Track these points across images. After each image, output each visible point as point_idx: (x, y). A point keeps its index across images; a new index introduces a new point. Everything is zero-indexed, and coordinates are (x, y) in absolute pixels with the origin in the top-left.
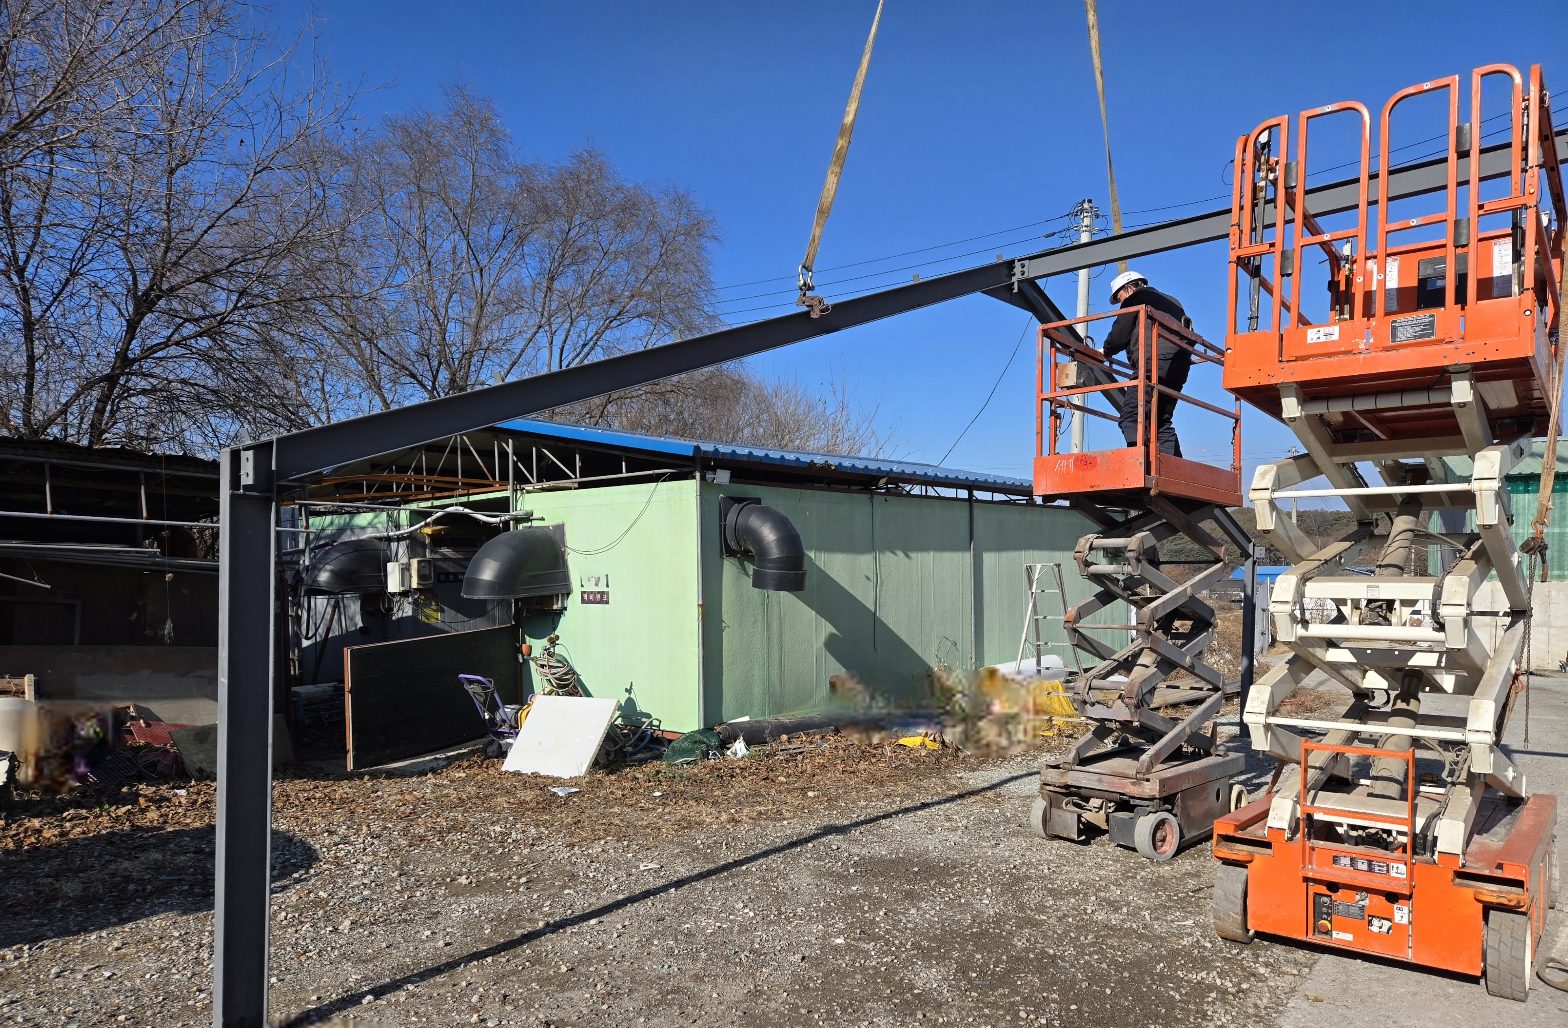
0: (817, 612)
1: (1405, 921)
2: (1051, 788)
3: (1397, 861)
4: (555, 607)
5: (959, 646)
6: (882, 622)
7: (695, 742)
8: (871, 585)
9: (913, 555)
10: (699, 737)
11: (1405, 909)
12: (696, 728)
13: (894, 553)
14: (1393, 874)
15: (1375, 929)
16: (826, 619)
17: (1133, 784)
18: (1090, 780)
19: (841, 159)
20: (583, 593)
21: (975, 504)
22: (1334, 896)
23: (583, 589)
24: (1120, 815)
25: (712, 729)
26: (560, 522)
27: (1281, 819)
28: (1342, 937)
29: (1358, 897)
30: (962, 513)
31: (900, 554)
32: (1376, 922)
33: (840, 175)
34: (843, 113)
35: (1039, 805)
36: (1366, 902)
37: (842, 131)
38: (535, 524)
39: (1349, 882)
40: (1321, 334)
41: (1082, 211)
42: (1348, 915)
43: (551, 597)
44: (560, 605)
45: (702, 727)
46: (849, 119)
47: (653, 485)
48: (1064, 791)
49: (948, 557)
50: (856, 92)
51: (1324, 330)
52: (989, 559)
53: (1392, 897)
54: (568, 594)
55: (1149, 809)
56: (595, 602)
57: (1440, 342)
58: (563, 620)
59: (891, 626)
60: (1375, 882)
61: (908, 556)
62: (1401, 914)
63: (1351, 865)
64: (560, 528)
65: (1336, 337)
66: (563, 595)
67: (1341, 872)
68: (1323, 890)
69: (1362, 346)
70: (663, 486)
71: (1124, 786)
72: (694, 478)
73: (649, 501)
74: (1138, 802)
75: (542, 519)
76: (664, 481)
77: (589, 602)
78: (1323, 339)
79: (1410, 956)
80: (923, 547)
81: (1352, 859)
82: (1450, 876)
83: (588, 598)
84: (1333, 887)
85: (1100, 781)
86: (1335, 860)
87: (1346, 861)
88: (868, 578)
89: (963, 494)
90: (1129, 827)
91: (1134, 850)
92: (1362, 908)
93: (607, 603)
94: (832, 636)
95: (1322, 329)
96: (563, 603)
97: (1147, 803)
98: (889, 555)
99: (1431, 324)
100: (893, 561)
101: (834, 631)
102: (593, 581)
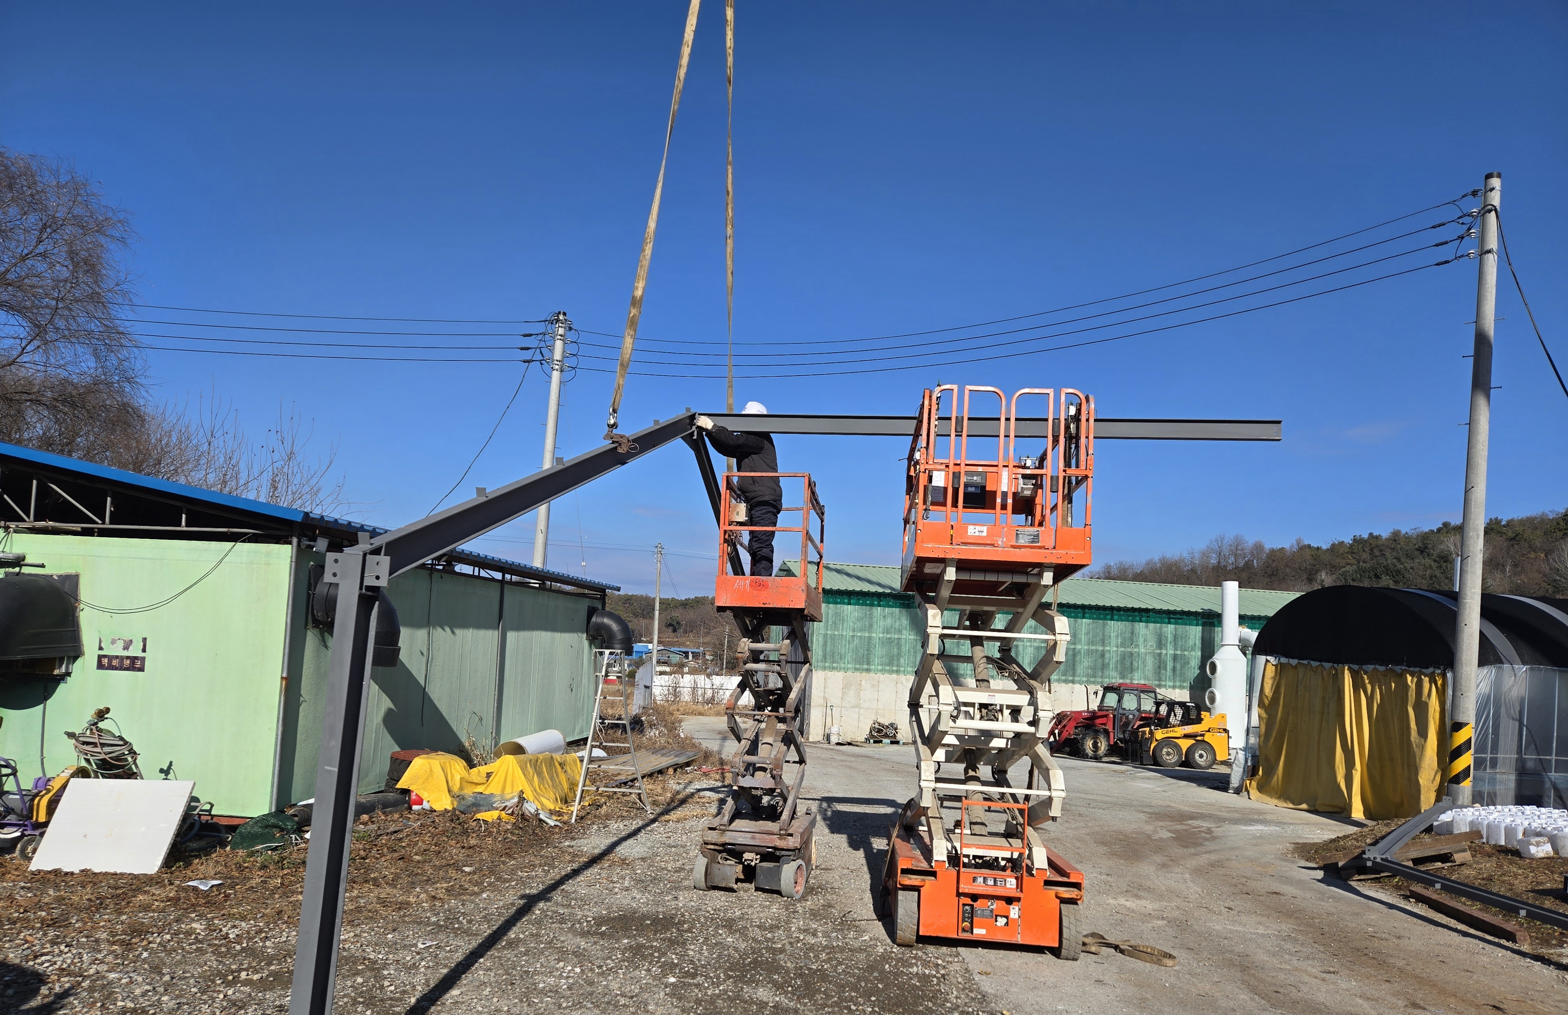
0: (380, 687)
1: (1016, 917)
2: (712, 847)
3: (1010, 877)
4: (56, 672)
5: (484, 721)
6: (429, 697)
7: (267, 826)
8: (424, 659)
9: (457, 631)
10: (273, 821)
11: (1017, 908)
12: (266, 812)
13: (443, 629)
14: (1008, 886)
15: (998, 924)
16: (386, 694)
17: (780, 839)
18: (745, 838)
19: (633, 323)
20: (100, 657)
21: (506, 586)
22: (975, 904)
23: (102, 653)
24: (764, 864)
25: (284, 812)
26: (72, 571)
27: (942, 854)
28: (979, 932)
29: (989, 904)
30: (494, 593)
31: (448, 629)
32: (999, 919)
33: (634, 338)
34: (635, 288)
35: (701, 863)
36: (994, 907)
37: (634, 302)
38: (26, 570)
39: (985, 893)
40: (976, 531)
41: (558, 321)
42: (983, 916)
43: (54, 659)
44: (63, 669)
45: (273, 810)
46: (639, 293)
47: (228, 545)
48: (721, 848)
49: (482, 633)
50: (642, 272)
51: (978, 528)
52: (511, 636)
53: (1009, 900)
54: (75, 658)
55: (792, 858)
56: (121, 668)
57: (1040, 548)
58: (62, 687)
59: (436, 702)
60: (999, 892)
61: (453, 632)
62: (1014, 912)
63: (984, 882)
64: (72, 580)
65: (985, 534)
66: (69, 658)
67: (979, 887)
68: (968, 901)
69: (1000, 543)
70: (241, 547)
71: (773, 840)
72: (290, 543)
73: (221, 561)
74: (784, 853)
75: (43, 566)
76: (244, 541)
77: (111, 667)
78: (977, 534)
79: (1019, 940)
80: (465, 625)
81: (984, 878)
82: (1042, 884)
83: (105, 663)
84: (975, 897)
85: (753, 838)
86: (974, 879)
87: (980, 880)
88: (422, 654)
89: (498, 576)
90: (776, 874)
91: (779, 893)
92: (992, 911)
93: (141, 669)
94: (389, 712)
95: (977, 527)
96: (67, 668)
97: (790, 853)
98: (439, 630)
99: (1038, 536)
100: (441, 635)
101: (392, 706)
102: (121, 644)
